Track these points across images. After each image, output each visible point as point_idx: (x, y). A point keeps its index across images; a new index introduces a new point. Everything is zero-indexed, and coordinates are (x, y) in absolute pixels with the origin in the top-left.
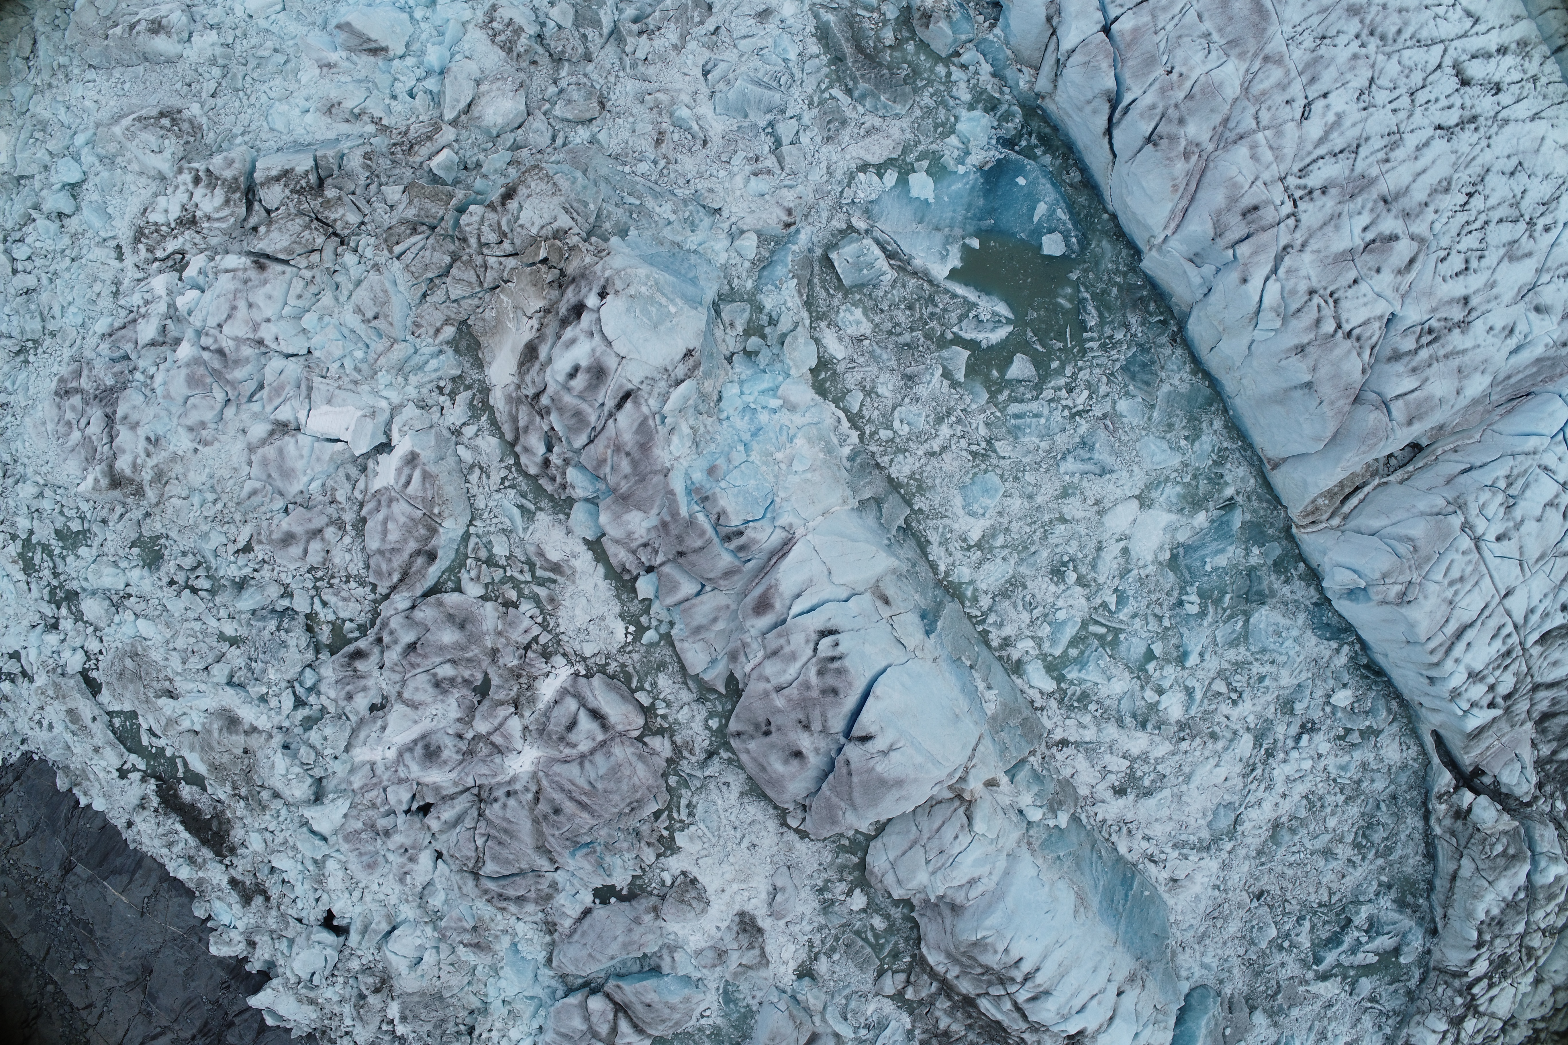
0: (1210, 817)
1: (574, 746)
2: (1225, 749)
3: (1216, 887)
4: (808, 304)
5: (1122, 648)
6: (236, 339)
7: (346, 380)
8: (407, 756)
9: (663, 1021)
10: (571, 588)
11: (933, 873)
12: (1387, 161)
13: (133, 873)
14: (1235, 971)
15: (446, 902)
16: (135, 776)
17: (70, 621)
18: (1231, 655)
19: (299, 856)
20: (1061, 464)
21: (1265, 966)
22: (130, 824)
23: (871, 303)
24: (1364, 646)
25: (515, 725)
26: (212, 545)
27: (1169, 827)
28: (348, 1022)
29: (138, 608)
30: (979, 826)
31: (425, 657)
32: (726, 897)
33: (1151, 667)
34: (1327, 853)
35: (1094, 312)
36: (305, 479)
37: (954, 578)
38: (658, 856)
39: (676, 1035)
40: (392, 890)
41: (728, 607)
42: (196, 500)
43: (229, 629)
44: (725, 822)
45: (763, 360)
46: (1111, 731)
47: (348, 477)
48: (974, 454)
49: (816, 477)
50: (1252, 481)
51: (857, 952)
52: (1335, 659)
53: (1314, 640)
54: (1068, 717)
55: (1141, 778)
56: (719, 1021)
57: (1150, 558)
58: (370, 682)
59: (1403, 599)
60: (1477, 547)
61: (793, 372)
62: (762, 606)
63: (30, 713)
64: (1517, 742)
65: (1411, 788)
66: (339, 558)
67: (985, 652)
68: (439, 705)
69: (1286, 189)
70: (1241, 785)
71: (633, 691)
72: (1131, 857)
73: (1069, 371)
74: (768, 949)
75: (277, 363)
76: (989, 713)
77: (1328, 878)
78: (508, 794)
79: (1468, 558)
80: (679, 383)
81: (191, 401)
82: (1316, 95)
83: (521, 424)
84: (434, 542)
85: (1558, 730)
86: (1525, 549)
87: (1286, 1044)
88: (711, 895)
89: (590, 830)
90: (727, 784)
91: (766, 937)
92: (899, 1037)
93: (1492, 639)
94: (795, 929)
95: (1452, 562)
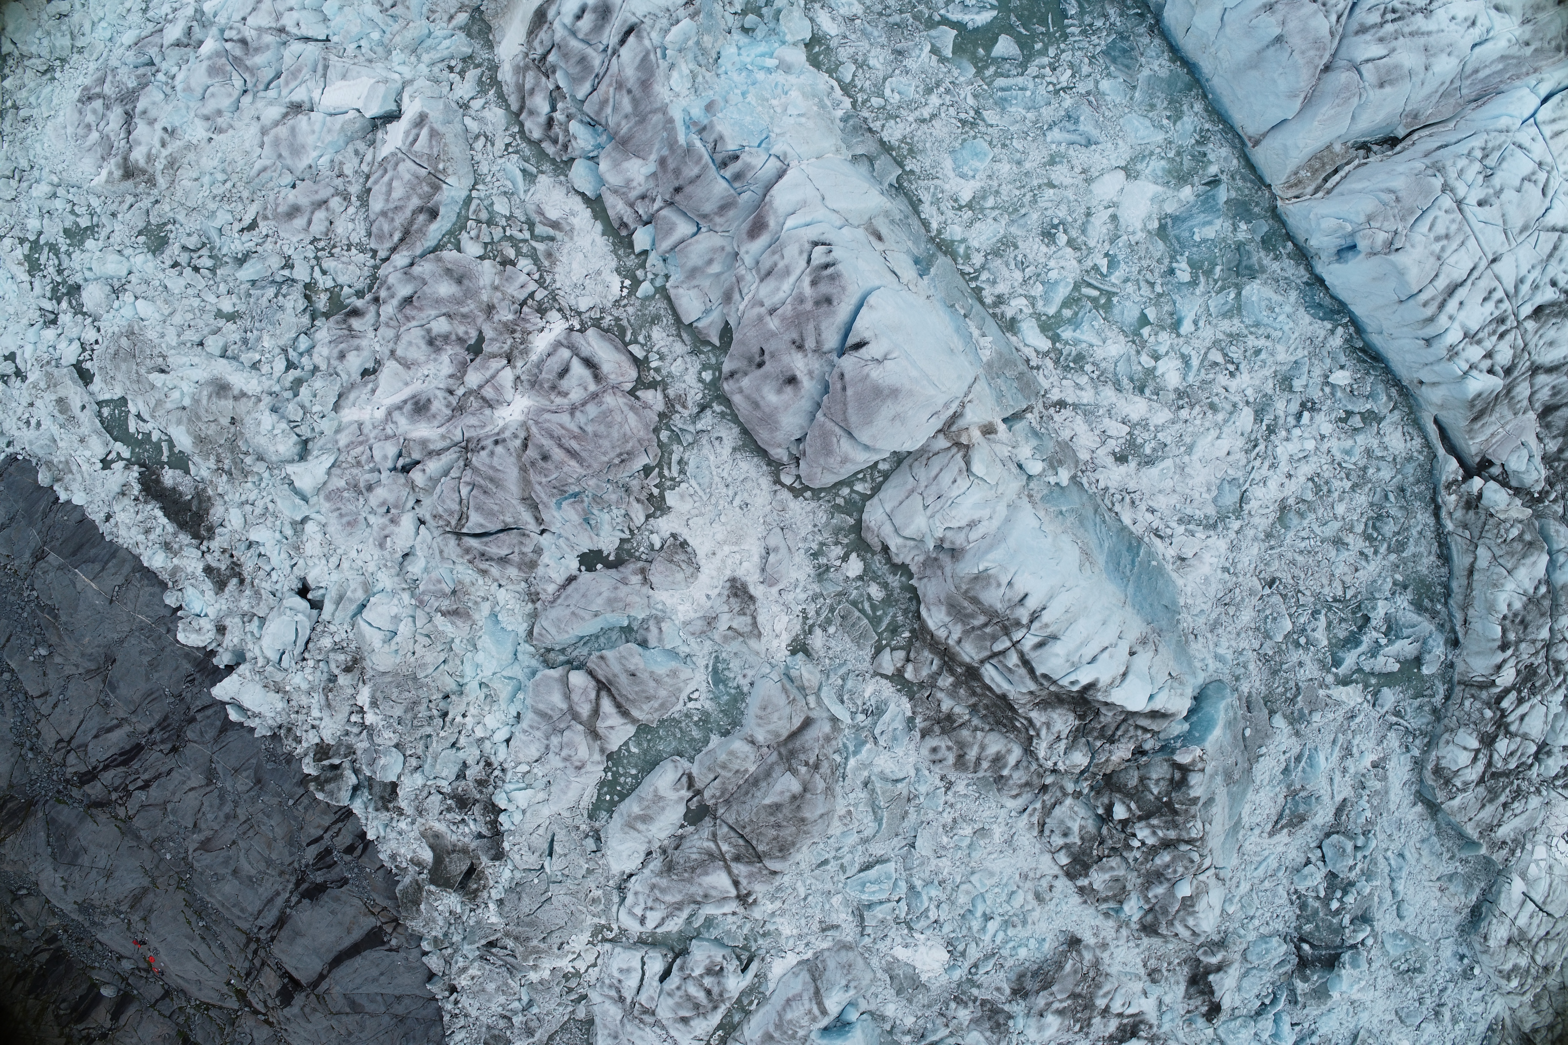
0: (1214, 493)
1: (565, 395)
2: (1226, 421)
3: (1225, 570)
5: (1116, 311)
6: (260, 29)
7: (361, 59)
8: (396, 414)
9: (649, 699)
10: (568, 245)
11: (932, 516)
13: (106, 563)
14: (1252, 666)
15: (426, 570)
16: (119, 466)
17: (70, 315)
18: (1226, 325)
19: (278, 523)
20: (1049, 134)
21: (1282, 664)
22: (108, 518)
24: (1359, 330)
25: (507, 376)
26: (218, 223)
27: (1174, 500)
28: (315, 713)
29: (139, 290)
30: (978, 468)
31: (420, 309)
32: (716, 561)
34: (1338, 543)
35: (1074, 3)
36: (315, 154)
37: (946, 235)
38: (648, 517)
39: (662, 722)
40: (370, 556)
41: (723, 248)
42: (206, 180)
43: (227, 306)
44: (717, 479)
45: (759, 33)
46: (1108, 394)
47: (357, 153)
49: (810, 124)
50: (1235, 162)
51: (853, 625)
52: (1330, 339)
53: (1307, 319)
54: (1065, 378)
55: (1142, 445)
56: (709, 705)
57: (1139, 225)
58: (364, 343)
59: (1391, 247)
60: (1460, 209)
61: (788, 38)
62: (757, 228)
63: (19, 414)
64: (1521, 429)
65: (1418, 481)
66: (342, 228)
67: (978, 306)
68: (431, 364)
70: (1244, 461)
71: (626, 345)
72: (1137, 530)
73: (1052, 52)
74: (760, 619)
75: (296, 47)
77: (1341, 569)
79: (1452, 216)
80: (678, 22)
81: (211, 89)
83: (528, 86)
84: (436, 199)
85: (1562, 424)
86: (1507, 217)
87: (1310, 757)
88: (701, 559)
89: (578, 480)
90: (719, 439)
91: (758, 604)
92: (899, 725)
93: (1485, 300)
94: (789, 597)
95: (1436, 218)
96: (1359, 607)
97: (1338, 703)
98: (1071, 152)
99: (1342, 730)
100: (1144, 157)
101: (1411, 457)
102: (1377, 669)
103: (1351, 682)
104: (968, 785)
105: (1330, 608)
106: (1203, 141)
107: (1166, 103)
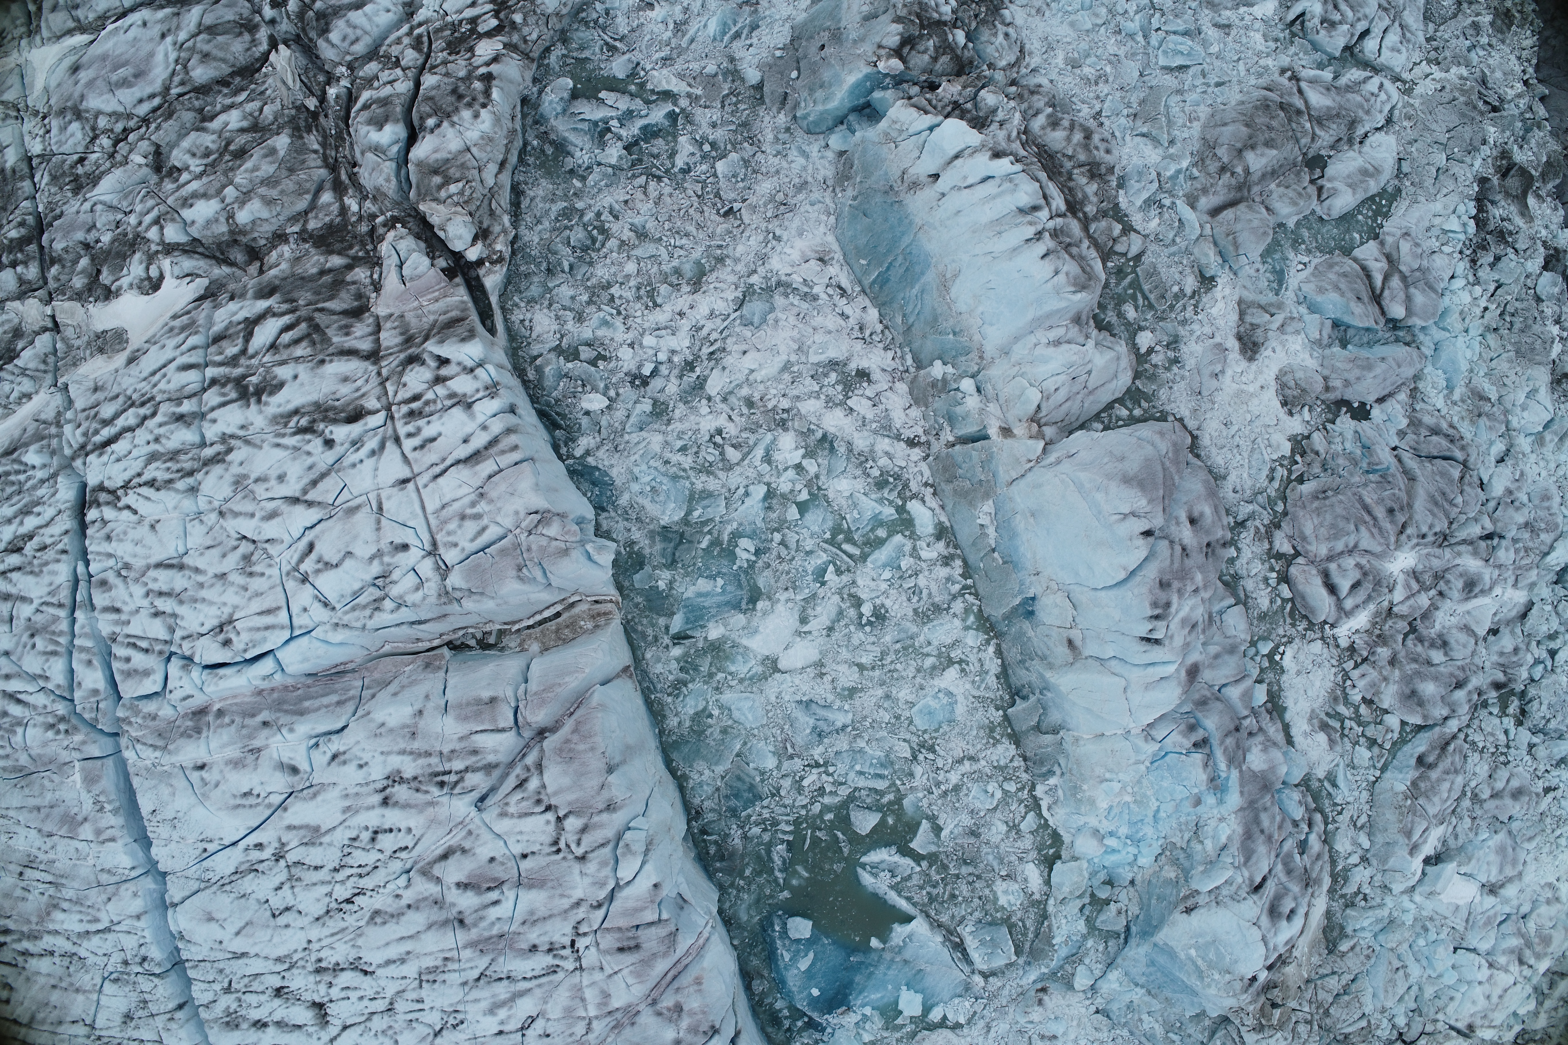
0: (771, 318)
1: (1358, 565)
2: (739, 386)
3: (777, 239)
4: (1045, 916)
5: (830, 524)
8: (1487, 587)
9: (1344, 275)
10: (1316, 706)
11: (1088, 362)
12: (446, 959)
14: (770, 137)
15: (1492, 443)
18: (712, 484)
20: (848, 722)
21: (735, 131)
23: (987, 907)
24: (556, 448)
25: (1398, 595)
27: (818, 321)
31: (1452, 675)
32: (1261, 381)
33: (804, 496)
34: (642, 235)
35: (776, 858)
37: (983, 637)
38: (1308, 437)
39: (1332, 253)
40: (1532, 468)
44: (1245, 455)
45: (1103, 877)
46: (861, 442)
48: (932, 749)
49: (1100, 772)
50: (648, 655)
51: (1156, 287)
52: (593, 446)
53: (614, 473)
54: (902, 468)
55: (838, 382)
56: (1291, 255)
57: (780, 607)
58: (1495, 658)
59: (542, 518)
60: (434, 544)
62: (1193, 673)
64: (400, 299)
65: (528, 277)
67: (972, 559)
68: (1447, 624)
69: (579, 959)
70: (729, 341)
71: (1292, 600)
72: (866, 302)
73: (817, 808)
74: (1235, 317)
76: (991, 502)
77: (646, 207)
78: (1424, 536)
79: (450, 539)
80: (1211, 891)
82: (512, 1036)
84: (1417, 774)
85: (343, 295)
86: (373, 526)
87: (724, 33)
88: (1273, 386)
89: (1365, 485)
90: (1235, 491)
91: (1235, 331)
92: (1133, 184)
93: (433, 440)
94: (1207, 330)
95: (473, 540)
96: (633, 165)
97: (681, 76)
98: (830, 697)
99: (681, 51)
100: (751, 679)
101: (529, 302)
102: (627, 98)
103: (658, 93)
104: (1079, 111)
105: (667, 171)
106: (678, 686)
107: (708, 733)
